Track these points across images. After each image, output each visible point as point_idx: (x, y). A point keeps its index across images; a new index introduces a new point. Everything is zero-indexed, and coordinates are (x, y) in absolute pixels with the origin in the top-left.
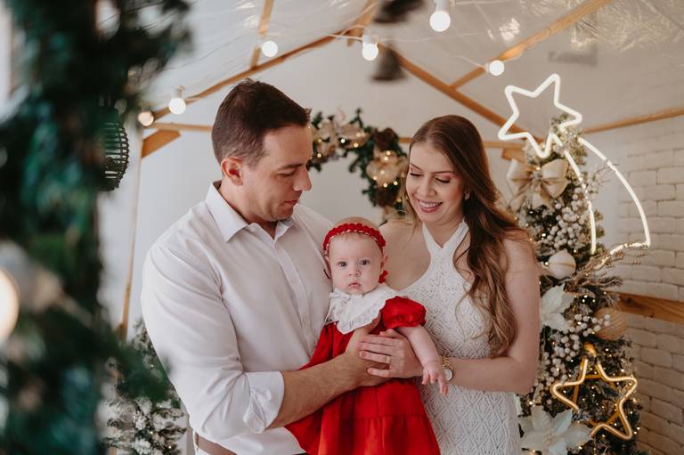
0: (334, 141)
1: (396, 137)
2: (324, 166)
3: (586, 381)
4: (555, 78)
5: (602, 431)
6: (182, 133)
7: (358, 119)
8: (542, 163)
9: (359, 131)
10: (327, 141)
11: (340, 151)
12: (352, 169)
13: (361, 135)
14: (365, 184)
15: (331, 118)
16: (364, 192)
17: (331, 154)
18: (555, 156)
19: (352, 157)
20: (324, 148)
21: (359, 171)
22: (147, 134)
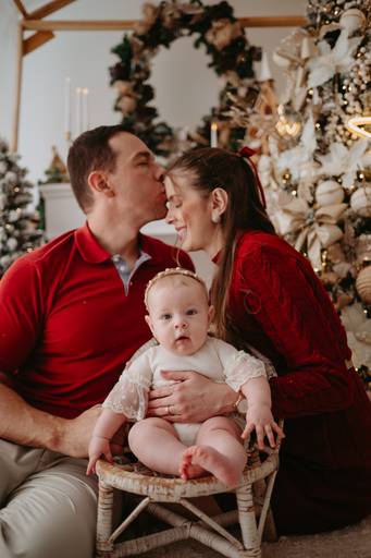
1: (230, 9)
6: (57, 33)
9: (198, 8)
11: (186, 31)
12: (197, 45)
16: (210, 65)
19: (197, 36)
21: (203, 48)
22: (28, 34)
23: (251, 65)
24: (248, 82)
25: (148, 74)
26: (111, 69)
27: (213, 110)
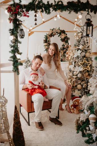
0: (55, 32)
1: (65, 31)
2: (54, 36)
3: (84, 63)
4: (81, 21)
5: (86, 69)
6: (34, 32)
7: (59, 29)
8: (79, 33)
10: (54, 32)
11: (57, 34)
12: (58, 36)
13: (60, 31)
14: (61, 39)
15: (55, 29)
17: (55, 34)
18: (81, 32)
19: (59, 34)
20: (54, 33)
22: (29, 33)
23: (68, 41)
24: (67, 43)
25: (50, 42)
26: (44, 40)
27: (61, 48)
